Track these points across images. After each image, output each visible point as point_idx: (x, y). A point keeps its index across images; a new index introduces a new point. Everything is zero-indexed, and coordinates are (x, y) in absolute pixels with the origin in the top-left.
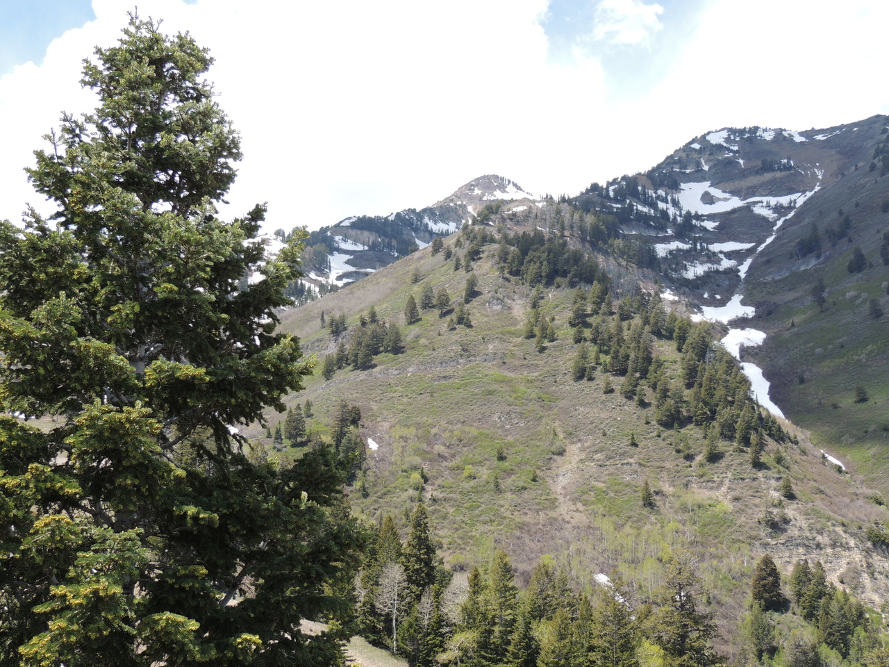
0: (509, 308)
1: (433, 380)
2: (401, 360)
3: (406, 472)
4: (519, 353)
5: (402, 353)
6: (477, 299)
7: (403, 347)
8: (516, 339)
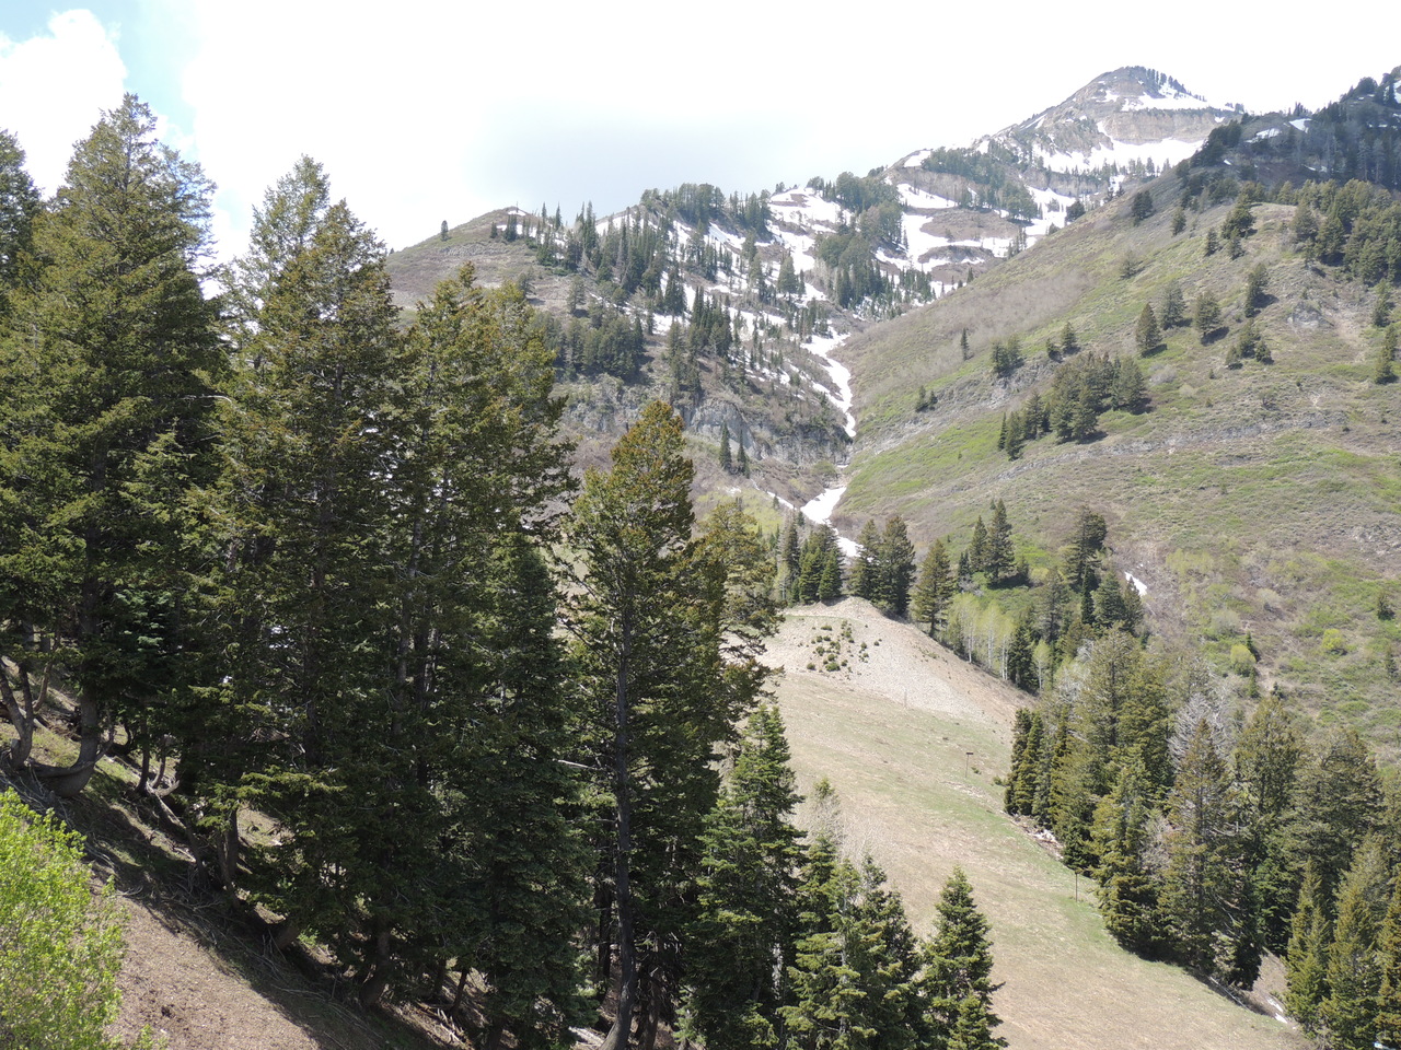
0: (1332, 325)
1: (1218, 461)
2: (1150, 423)
3: (1215, 639)
4: (1371, 411)
5: (1149, 410)
6: (1269, 308)
7: (1148, 401)
8: (1358, 385)
